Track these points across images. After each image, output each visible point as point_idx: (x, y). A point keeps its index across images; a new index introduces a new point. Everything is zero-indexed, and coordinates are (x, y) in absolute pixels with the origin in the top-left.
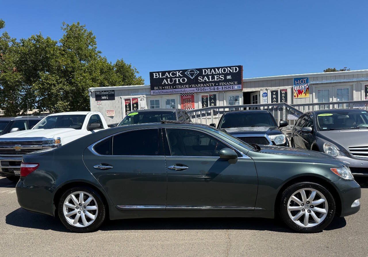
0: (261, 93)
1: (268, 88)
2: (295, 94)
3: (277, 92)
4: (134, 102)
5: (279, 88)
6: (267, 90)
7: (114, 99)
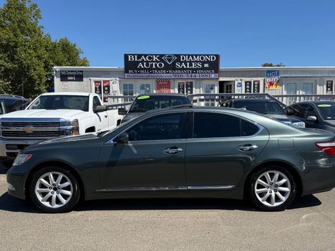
0: (236, 83)
1: (242, 78)
2: (267, 86)
3: (250, 82)
4: (105, 84)
5: (252, 79)
6: (241, 80)
7: (82, 81)
